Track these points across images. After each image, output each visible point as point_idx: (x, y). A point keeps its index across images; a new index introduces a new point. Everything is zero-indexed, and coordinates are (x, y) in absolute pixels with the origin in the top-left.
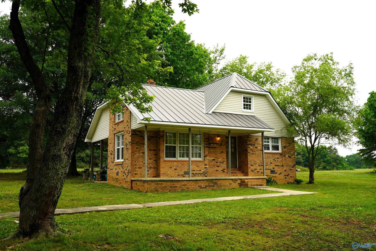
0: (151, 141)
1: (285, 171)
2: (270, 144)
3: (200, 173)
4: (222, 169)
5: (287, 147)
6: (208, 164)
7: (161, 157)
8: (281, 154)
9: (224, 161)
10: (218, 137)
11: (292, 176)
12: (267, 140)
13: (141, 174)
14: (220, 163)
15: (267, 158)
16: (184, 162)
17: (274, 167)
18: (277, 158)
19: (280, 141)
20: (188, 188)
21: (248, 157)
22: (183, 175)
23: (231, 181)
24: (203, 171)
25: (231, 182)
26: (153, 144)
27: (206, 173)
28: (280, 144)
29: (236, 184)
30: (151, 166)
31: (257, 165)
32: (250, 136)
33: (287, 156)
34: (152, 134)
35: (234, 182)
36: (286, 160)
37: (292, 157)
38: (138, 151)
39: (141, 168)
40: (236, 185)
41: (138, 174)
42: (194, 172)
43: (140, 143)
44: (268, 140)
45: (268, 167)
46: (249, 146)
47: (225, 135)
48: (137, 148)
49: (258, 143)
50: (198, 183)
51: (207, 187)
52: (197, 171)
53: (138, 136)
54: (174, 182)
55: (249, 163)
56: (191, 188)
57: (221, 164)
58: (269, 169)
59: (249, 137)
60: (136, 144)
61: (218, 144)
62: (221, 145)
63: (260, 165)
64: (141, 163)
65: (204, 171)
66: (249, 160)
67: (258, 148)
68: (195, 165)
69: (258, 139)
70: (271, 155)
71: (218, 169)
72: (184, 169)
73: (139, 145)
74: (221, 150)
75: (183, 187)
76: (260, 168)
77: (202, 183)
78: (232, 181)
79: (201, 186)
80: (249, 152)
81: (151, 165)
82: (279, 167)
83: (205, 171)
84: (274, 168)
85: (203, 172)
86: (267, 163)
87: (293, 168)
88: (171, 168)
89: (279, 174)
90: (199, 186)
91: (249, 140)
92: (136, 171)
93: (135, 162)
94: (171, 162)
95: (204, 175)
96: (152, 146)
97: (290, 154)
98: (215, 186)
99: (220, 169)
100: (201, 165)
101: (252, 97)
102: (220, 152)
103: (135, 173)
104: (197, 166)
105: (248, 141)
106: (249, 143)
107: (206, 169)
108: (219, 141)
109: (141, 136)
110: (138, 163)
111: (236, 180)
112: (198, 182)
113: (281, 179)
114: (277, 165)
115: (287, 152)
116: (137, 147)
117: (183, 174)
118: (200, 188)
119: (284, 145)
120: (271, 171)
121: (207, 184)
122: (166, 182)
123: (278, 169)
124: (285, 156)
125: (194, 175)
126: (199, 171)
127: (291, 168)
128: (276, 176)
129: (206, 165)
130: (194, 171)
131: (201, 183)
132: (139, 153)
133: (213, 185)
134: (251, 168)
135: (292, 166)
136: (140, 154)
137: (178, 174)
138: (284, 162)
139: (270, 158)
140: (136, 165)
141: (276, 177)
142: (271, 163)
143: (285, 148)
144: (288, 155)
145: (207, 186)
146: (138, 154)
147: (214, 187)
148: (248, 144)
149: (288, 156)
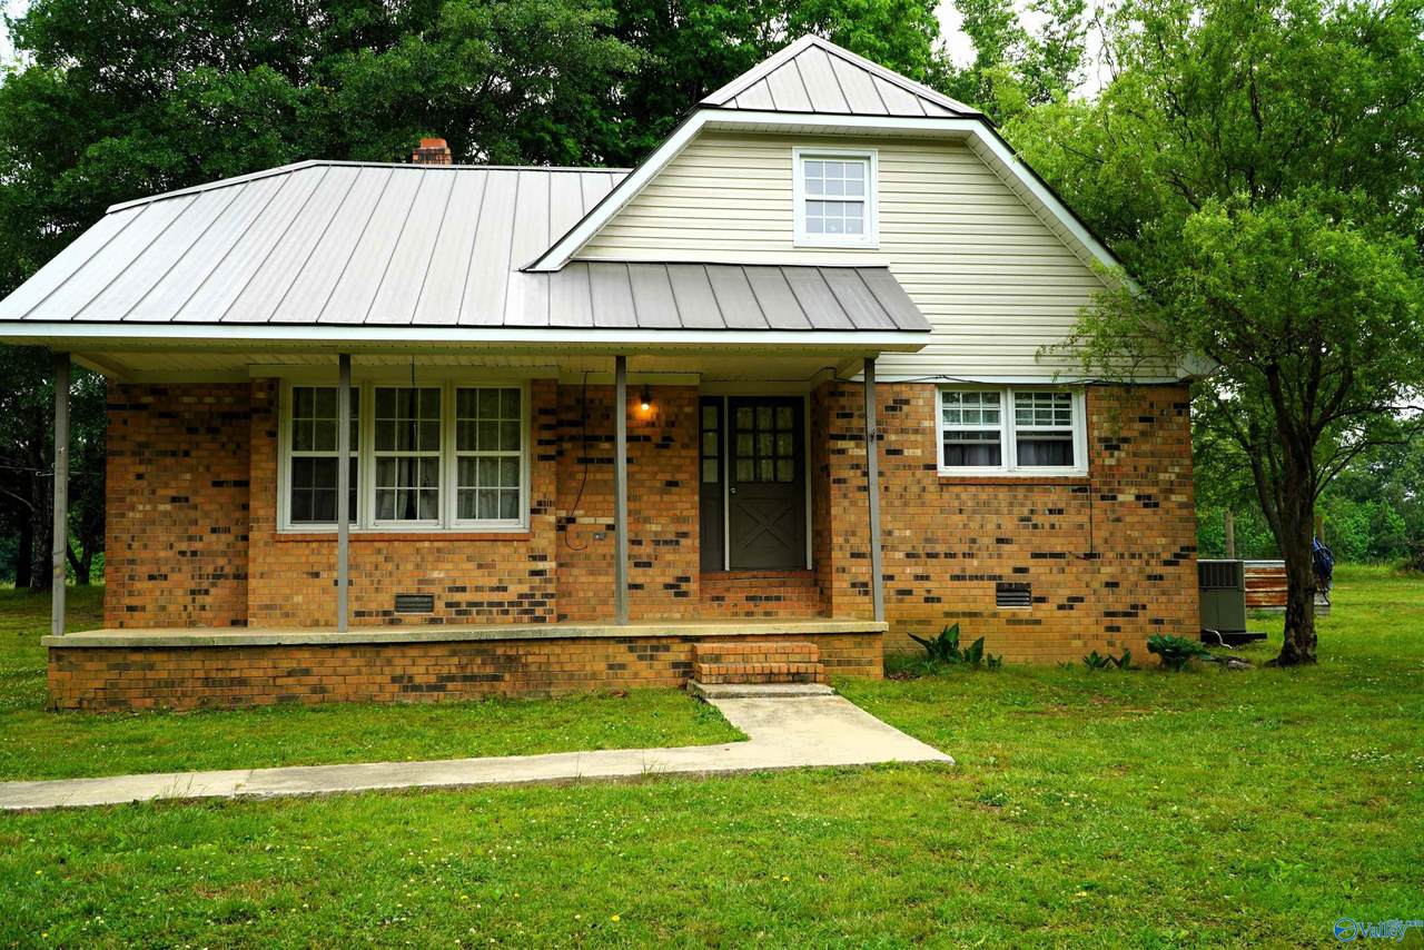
0: (224, 439)
1: (1112, 585)
2: (1008, 428)
3: (500, 604)
4: (669, 580)
5: (1126, 440)
6: (551, 551)
7: (257, 520)
8: (1079, 487)
9: (685, 535)
10: (646, 399)
11: (1163, 615)
12: (982, 407)
13: (163, 608)
14: (657, 543)
15: (974, 512)
16: (396, 543)
17: (1020, 564)
18: (1051, 512)
19: (1078, 408)
20: (319, 689)
21: (834, 511)
22: (386, 613)
23: (623, 647)
24: (514, 590)
25: (621, 654)
26: (235, 453)
27: (542, 604)
28: (1078, 429)
29: (658, 665)
30: (222, 569)
31: (900, 555)
32: (846, 388)
33: (1127, 496)
34: (228, 400)
35: (641, 658)
36: (1118, 520)
37: (1164, 504)
38: (146, 493)
39: (166, 577)
40: (659, 674)
41: (143, 609)
42: (458, 597)
43: (161, 446)
44: (991, 407)
45: (975, 562)
46: (841, 444)
47: (694, 388)
48: (140, 476)
49: (910, 423)
50: (389, 662)
51: (450, 686)
52: (478, 589)
53: (145, 413)
54: (224, 655)
55: (837, 540)
56: (342, 690)
57: (663, 549)
58: (988, 572)
59: (842, 394)
60: (134, 454)
61: (647, 439)
62: (666, 447)
63: (920, 551)
64: (162, 554)
65: (525, 589)
66: (835, 525)
67: (906, 452)
68: (469, 559)
69: (907, 402)
70: (1003, 494)
71: (639, 580)
72: (399, 582)
73: (149, 461)
74: (662, 472)
75: (290, 680)
76: (919, 571)
77: (420, 661)
78: (631, 650)
79: (411, 678)
80: (839, 481)
81: (221, 561)
82: (1062, 562)
83: (532, 588)
84: (1023, 570)
85: (521, 596)
86: (973, 541)
87: (1171, 569)
88: (317, 575)
89: (1061, 607)
90: (394, 680)
91: (843, 407)
92: (131, 594)
93: (130, 546)
94: (314, 545)
95: (526, 612)
96: (228, 461)
97: (1156, 483)
98: (507, 677)
99: (656, 577)
100: (505, 559)
101: (869, 158)
102: (658, 484)
103: (128, 601)
104: (480, 566)
105: (833, 418)
106: (838, 425)
107: (537, 579)
108: (651, 424)
109: (162, 415)
110: (145, 555)
111: (657, 644)
112: (389, 653)
113: (1079, 637)
114: (1046, 550)
115: (1128, 469)
116: (141, 469)
117: (389, 606)
118: (405, 689)
119: (1105, 429)
120: (1000, 588)
121: (451, 665)
122: (174, 656)
123: (1050, 578)
124: (1114, 498)
125: (461, 612)
126: (493, 589)
127: (1160, 570)
128: (1039, 615)
129: (543, 558)
130: (463, 589)
131: (408, 661)
132: (150, 502)
133: (490, 670)
134: (845, 571)
135: (1166, 556)
136: (155, 509)
137: (356, 607)
138: (1100, 535)
139: (997, 512)
140: (132, 562)
141: (1038, 622)
142: (1000, 541)
143: (1117, 448)
144: (1134, 491)
145: (451, 678)
146: (148, 507)
147: (502, 686)
148: (833, 431)
149: (1138, 498)
